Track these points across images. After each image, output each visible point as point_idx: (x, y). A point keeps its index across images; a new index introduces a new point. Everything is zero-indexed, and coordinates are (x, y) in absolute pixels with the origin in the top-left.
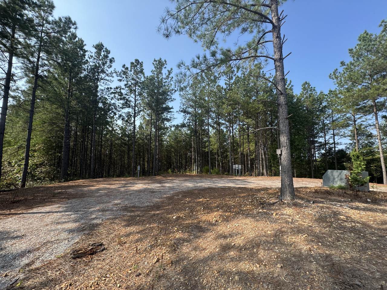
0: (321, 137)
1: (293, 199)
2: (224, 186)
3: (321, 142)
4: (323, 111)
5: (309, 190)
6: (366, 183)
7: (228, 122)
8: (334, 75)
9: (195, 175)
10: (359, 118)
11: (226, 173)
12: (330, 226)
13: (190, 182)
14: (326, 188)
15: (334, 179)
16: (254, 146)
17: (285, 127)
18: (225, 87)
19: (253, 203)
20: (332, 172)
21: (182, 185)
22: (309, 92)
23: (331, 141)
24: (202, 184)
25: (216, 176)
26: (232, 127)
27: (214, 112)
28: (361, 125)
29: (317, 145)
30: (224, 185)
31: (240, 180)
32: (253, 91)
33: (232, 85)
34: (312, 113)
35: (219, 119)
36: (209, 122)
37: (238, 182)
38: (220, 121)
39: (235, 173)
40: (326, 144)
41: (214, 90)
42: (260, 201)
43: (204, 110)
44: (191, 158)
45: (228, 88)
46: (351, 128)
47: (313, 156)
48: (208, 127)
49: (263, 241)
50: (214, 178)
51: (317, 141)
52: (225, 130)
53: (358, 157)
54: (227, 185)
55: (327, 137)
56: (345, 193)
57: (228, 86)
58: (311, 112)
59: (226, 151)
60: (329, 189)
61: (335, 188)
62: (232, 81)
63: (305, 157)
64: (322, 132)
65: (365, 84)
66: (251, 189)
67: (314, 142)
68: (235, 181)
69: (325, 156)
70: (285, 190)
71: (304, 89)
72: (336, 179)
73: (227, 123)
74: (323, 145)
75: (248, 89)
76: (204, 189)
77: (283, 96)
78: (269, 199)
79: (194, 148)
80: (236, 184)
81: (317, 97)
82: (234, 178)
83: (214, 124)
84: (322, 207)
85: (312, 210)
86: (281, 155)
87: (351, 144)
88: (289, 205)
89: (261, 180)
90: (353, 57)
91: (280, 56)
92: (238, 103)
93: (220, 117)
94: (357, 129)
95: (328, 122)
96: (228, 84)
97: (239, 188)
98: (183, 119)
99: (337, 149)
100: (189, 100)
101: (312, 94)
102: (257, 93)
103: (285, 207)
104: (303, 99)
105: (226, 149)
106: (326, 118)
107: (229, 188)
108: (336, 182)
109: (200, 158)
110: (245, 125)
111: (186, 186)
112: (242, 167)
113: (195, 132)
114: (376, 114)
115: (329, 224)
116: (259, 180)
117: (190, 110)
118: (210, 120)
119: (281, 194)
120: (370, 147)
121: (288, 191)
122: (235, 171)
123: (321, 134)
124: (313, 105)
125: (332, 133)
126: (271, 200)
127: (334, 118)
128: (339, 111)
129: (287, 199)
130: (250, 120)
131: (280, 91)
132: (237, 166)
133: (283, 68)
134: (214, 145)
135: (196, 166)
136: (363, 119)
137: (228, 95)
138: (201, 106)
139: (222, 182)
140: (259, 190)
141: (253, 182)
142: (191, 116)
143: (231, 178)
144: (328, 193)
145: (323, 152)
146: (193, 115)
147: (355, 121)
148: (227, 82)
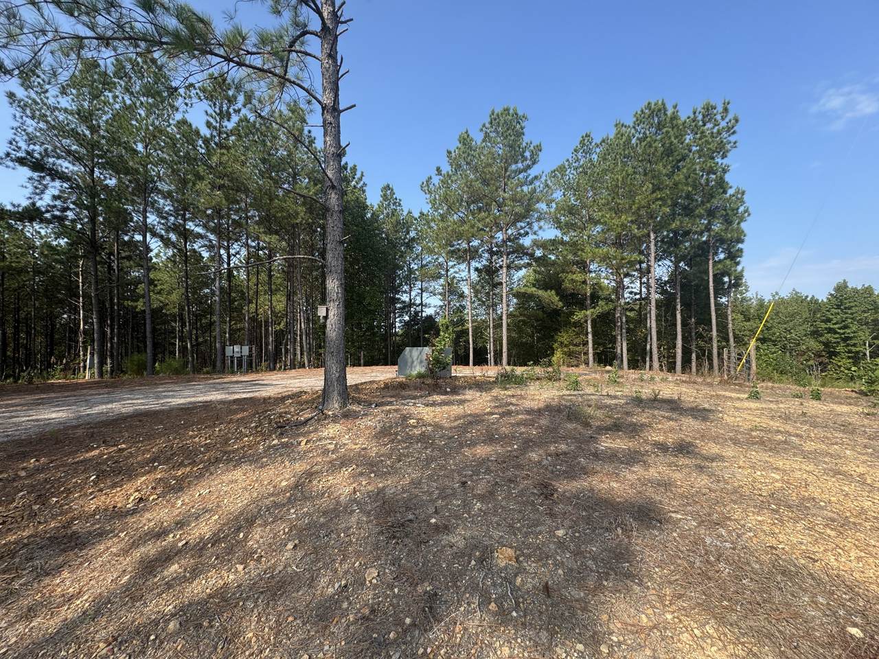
0: (405, 292)
1: (344, 405)
2: (190, 403)
3: (404, 302)
4: (409, 245)
5: (375, 386)
6: (448, 364)
7: (213, 231)
8: (426, 186)
9: (87, 383)
10: (452, 267)
11: (205, 370)
12: (392, 441)
13: (56, 406)
14: (402, 379)
15: (413, 362)
16: (285, 302)
17: (337, 260)
18: (205, 132)
19: (259, 429)
20: (411, 351)
21: (14, 420)
22: (392, 207)
23: (418, 302)
24: (109, 406)
25: (170, 378)
26: (227, 249)
27: (168, 195)
28: (454, 277)
29: (399, 305)
30: (193, 399)
31: (242, 382)
32: (284, 170)
33: (228, 136)
34: (395, 246)
35: (185, 220)
36: (149, 221)
37: (236, 387)
38: (190, 225)
39: (232, 367)
40: (411, 304)
41: (168, 129)
42: (276, 423)
43: (130, 181)
44: (75, 331)
45: (217, 139)
46: (442, 281)
47: (392, 325)
48: (145, 237)
49: (266, 506)
50: (162, 384)
51: (400, 299)
52: (206, 255)
53: (447, 327)
54: (200, 399)
55: (413, 294)
56: (423, 383)
57: (215, 133)
58: (393, 245)
59: (210, 311)
60: (404, 380)
61: (413, 377)
62: (230, 125)
63: (379, 327)
64: (406, 284)
65: (461, 215)
66: (265, 400)
67: (395, 301)
68: (227, 385)
69: (408, 325)
70: (331, 389)
71: (385, 197)
72: (415, 363)
73: (212, 237)
74: (408, 306)
75: (273, 160)
76: (117, 420)
77: (336, 194)
78: (298, 414)
79: (86, 296)
80: (229, 393)
81: (403, 219)
82: (226, 380)
83: (167, 231)
84: (389, 411)
85: (371, 421)
86: (326, 318)
87: (441, 307)
88: (335, 419)
89: (294, 378)
90: (451, 165)
91: (334, 101)
92: (246, 191)
93: (188, 216)
94: (449, 284)
95: (416, 267)
96: (215, 128)
97: (235, 401)
98: (31, 189)
99: (424, 314)
100: (61, 130)
101: (396, 210)
102: (294, 178)
103: (328, 424)
104: (382, 217)
105: (210, 306)
106: (413, 260)
107: (207, 406)
108: (415, 367)
109: (112, 331)
110: (262, 249)
111: (37, 420)
112: (250, 350)
113: (87, 244)
114: (469, 263)
115: (393, 437)
116: (290, 378)
117: (66, 166)
118: (152, 219)
119: (324, 399)
120: (461, 312)
121: (336, 392)
122: (232, 362)
123: (406, 288)
124: (396, 231)
125: (420, 287)
126: (301, 416)
127: (424, 262)
128: (431, 251)
129: (334, 406)
130: (275, 238)
131: (330, 179)
132: (237, 348)
133: (339, 132)
134: (169, 293)
135: (92, 354)
136: (456, 269)
137: (215, 159)
138: (117, 167)
139: (187, 393)
140: (282, 399)
141: (274, 383)
142: (71, 188)
143: (217, 381)
144: (402, 386)
145: (407, 318)
146: (78, 186)
147: (447, 271)
148: (212, 120)
